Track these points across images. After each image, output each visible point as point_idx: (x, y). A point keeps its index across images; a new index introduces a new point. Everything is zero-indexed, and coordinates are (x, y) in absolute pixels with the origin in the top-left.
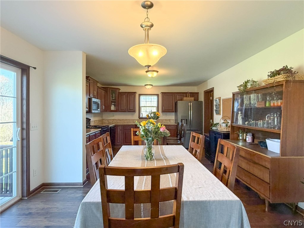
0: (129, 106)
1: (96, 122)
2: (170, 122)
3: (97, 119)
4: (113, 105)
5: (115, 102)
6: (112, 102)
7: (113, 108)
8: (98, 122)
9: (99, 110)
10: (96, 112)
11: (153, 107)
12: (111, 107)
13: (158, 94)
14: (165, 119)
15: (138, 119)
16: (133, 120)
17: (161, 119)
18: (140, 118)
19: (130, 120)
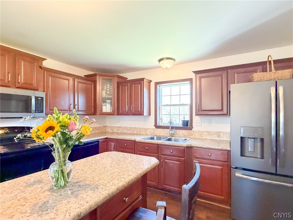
2: (218, 139)
11: (182, 105)
13: (191, 79)
14: (206, 131)
15: (154, 129)
16: (145, 129)
17: (199, 131)
18: (157, 127)
19: (140, 129)
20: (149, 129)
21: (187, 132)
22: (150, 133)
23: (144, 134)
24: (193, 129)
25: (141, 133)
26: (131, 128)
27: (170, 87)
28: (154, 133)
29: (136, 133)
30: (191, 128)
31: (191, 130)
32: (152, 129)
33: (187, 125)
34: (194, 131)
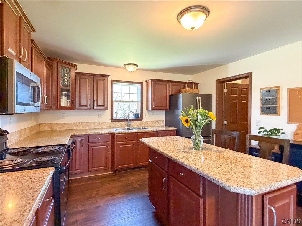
0: (95, 99)
1: (23, 132)
2: (158, 125)
3: (26, 125)
4: (64, 97)
5: (68, 91)
6: (63, 90)
7: (64, 102)
8: (29, 131)
9: (36, 104)
10: (29, 109)
11: (132, 101)
12: (61, 100)
13: (142, 83)
14: (151, 121)
15: (110, 122)
16: (101, 124)
17: (147, 121)
18: (113, 120)
19: (95, 124)
20: (105, 123)
21: (139, 123)
22: (106, 126)
23: (99, 128)
24: (143, 120)
25: (95, 128)
26: (81, 123)
27: (121, 86)
28: (110, 126)
29: (89, 128)
30: (141, 119)
31: (142, 121)
32: (108, 122)
33: (138, 117)
34: (143, 121)
